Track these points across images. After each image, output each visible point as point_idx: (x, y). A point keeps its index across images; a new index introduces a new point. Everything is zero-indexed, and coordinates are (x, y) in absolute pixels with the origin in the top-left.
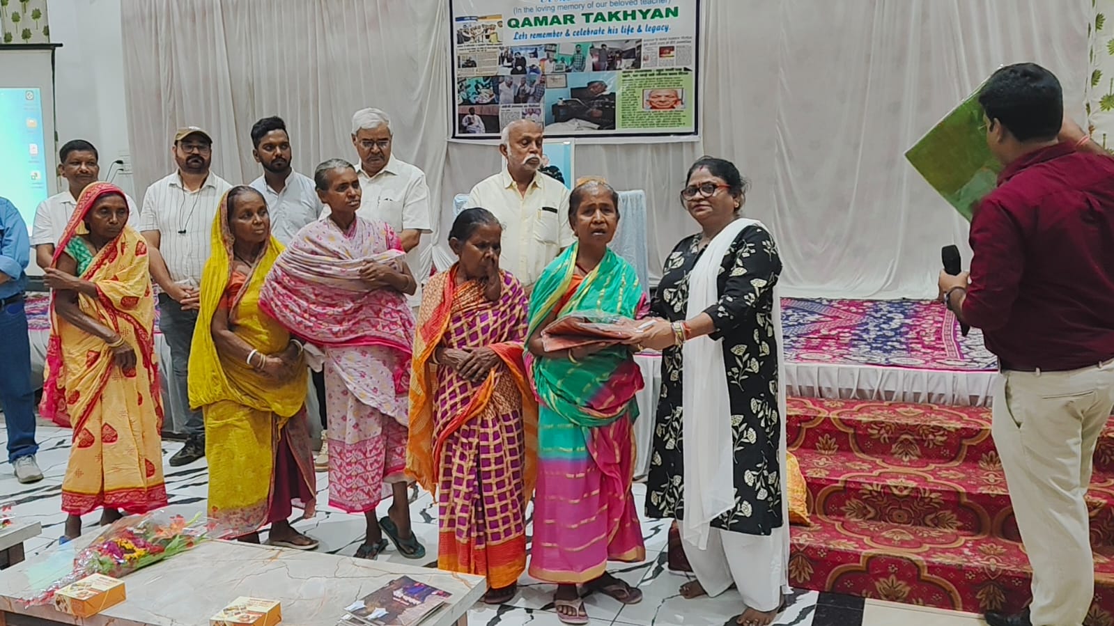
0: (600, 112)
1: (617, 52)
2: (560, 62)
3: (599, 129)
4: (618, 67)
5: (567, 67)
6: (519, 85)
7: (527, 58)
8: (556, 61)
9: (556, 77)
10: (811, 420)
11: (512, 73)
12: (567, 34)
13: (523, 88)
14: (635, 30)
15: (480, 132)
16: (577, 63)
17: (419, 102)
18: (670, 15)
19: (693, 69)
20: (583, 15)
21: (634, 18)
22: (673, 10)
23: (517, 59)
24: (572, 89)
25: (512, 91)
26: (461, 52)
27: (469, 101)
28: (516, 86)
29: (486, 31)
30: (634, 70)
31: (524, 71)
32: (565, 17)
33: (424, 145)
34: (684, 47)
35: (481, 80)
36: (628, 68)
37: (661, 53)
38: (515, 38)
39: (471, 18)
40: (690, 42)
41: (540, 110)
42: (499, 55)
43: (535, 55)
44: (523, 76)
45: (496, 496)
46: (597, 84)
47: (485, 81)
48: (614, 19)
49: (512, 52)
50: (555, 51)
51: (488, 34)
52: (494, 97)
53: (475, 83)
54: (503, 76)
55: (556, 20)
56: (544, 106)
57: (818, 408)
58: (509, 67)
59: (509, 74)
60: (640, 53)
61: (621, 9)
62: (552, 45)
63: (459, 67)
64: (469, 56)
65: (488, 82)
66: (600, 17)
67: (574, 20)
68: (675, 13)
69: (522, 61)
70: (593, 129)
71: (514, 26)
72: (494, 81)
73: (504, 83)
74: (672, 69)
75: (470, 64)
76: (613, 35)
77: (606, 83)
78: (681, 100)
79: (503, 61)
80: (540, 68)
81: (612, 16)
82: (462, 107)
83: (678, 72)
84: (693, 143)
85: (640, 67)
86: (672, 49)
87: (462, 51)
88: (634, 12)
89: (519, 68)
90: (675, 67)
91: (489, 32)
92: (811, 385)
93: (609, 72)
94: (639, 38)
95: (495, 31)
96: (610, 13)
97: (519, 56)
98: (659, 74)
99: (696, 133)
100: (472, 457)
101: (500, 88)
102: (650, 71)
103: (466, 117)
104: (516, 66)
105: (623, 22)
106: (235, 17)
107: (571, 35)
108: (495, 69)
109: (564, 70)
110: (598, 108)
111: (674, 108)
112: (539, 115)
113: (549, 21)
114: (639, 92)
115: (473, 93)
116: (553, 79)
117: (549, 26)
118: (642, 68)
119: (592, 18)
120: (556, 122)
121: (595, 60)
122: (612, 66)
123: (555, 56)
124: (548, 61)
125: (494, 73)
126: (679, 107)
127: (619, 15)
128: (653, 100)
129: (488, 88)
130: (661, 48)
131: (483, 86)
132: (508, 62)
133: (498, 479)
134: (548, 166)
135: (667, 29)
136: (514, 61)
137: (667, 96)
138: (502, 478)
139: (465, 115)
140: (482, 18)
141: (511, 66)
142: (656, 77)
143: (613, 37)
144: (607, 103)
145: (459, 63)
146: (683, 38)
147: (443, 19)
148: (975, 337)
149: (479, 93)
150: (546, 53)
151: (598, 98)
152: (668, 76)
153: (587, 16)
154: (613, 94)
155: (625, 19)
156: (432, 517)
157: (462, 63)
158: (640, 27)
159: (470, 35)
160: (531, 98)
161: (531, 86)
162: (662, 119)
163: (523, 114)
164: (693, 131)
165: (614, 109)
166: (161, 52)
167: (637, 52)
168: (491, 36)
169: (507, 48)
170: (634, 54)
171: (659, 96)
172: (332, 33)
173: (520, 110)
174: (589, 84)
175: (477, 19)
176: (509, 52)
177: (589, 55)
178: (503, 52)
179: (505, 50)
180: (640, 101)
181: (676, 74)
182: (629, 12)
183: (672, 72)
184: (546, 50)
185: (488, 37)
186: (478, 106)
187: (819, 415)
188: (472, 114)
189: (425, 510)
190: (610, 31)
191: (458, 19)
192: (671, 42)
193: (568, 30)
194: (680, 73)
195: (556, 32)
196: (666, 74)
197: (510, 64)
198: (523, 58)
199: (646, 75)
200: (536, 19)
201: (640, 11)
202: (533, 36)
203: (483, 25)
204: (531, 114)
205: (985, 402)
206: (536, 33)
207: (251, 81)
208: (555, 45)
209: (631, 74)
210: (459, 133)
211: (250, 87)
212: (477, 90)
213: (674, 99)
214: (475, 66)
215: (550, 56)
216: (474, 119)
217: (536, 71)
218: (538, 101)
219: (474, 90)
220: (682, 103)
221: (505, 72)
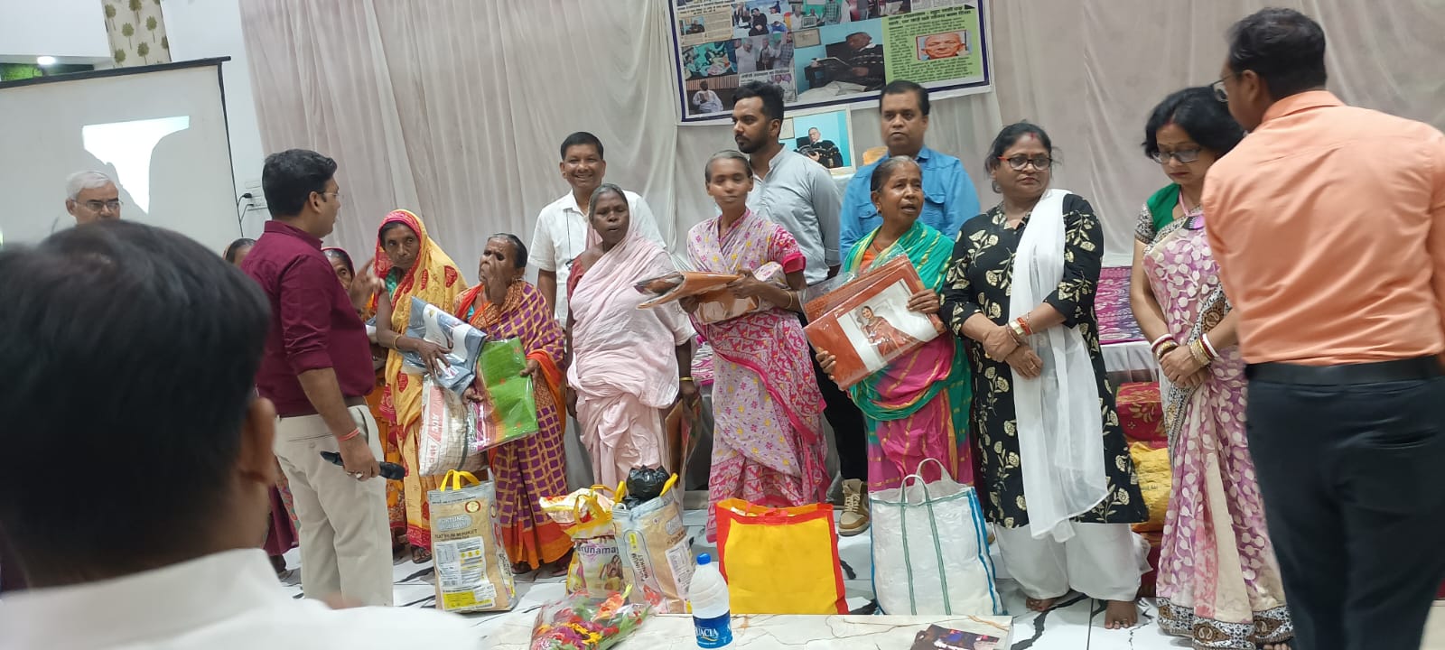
0: (866, 70)
2: (809, 15)
3: (866, 91)
4: (882, 14)
5: (818, 20)
6: (761, 48)
7: (768, 15)
8: (803, 14)
9: (806, 33)
11: (750, 34)
13: (766, 51)
15: (716, 109)
16: (830, 13)
17: (636, 81)
19: (977, 6)
23: (755, 17)
24: (827, 46)
25: (753, 56)
26: (683, 15)
27: (699, 73)
28: (757, 51)
30: (902, 15)
31: (765, 31)
33: (647, 134)
35: (713, 47)
36: (894, 13)
41: (790, 75)
42: (731, 14)
43: (777, 9)
44: (764, 36)
46: (857, 36)
47: (717, 48)
49: (748, 9)
52: (730, 65)
53: (705, 52)
54: (740, 39)
58: (745, 27)
59: (747, 35)
63: (683, 34)
64: (694, 19)
65: (721, 48)
69: (761, 19)
70: (860, 91)
72: (729, 47)
73: (742, 47)
74: (951, 9)
75: (697, 28)
77: (870, 34)
78: (965, 44)
79: (738, 21)
80: (785, 25)
83: (957, 11)
84: (984, 94)
85: (909, 11)
87: (685, 13)
89: (759, 27)
90: (953, 5)
93: (871, 20)
97: (756, 13)
98: (935, 17)
99: (986, 82)
101: (737, 54)
102: (923, 13)
103: (698, 93)
104: (755, 24)
109: (815, 24)
110: (863, 66)
111: (957, 55)
114: (911, 41)
116: (803, 36)
120: (812, 87)
121: (853, 7)
122: (874, 13)
123: (803, 8)
124: (793, 16)
126: (962, 53)
128: (930, 48)
129: (722, 56)
131: (715, 54)
132: (744, 21)
134: (820, 141)
136: (752, 20)
137: (947, 42)
139: (696, 91)
141: (749, 26)
142: (930, 20)
144: (873, 59)
145: (682, 29)
149: (711, 63)
150: (790, 6)
151: (860, 54)
152: (946, 18)
154: (879, 48)
157: (686, 28)
160: (777, 63)
161: (775, 48)
162: (944, 70)
164: (983, 80)
165: (883, 65)
169: (741, 5)
171: (938, 43)
172: (519, 12)
174: (848, 37)
176: (745, 9)
178: (737, 10)
179: (739, 7)
180: (914, 51)
181: (955, 14)
183: (951, 12)
188: (705, 89)
194: (961, 13)
196: (943, 16)
197: (747, 24)
198: (763, 15)
199: (918, 19)
207: (418, 79)
209: (900, 21)
210: (690, 114)
211: (419, 87)
212: (707, 60)
213: (955, 45)
214: (703, 31)
215: (797, 9)
216: (707, 95)
217: (779, 29)
218: (786, 65)
219: (705, 60)
220: (966, 49)
221: (741, 34)
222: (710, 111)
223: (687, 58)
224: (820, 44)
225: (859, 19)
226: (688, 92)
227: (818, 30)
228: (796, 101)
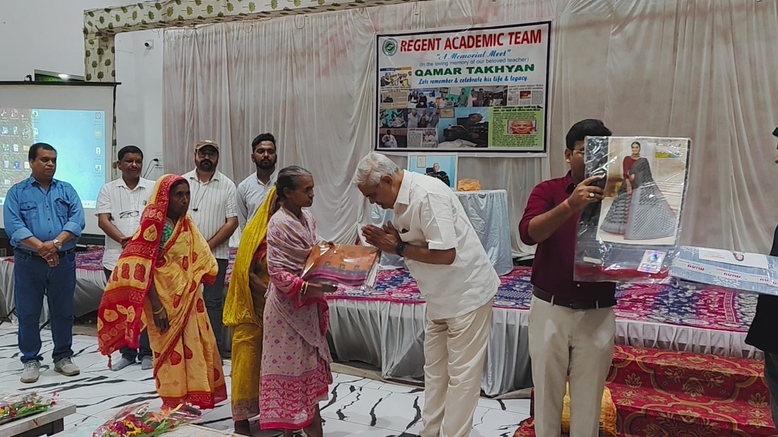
0: (478, 135)
1: (490, 94)
2: (450, 100)
3: (476, 147)
4: (490, 105)
5: (455, 103)
6: (422, 115)
7: (428, 97)
8: (447, 99)
9: (447, 110)
10: (622, 362)
11: (417, 107)
12: (456, 81)
13: (424, 117)
14: (503, 79)
15: (394, 146)
16: (461, 101)
17: (353, 125)
18: (528, 69)
19: (544, 107)
20: (467, 68)
21: (503, 71)
22: (530, 66)
23: (421, 97)
24: (458, 119)
25: (417, 119)
26: (383, 92)
27: (387, 125)
28: (419, 116)
29: (401, 78)
30: (502, 107)
31: (425, 106)
32: (455, 69)
33: (355, 154)
34: (537, 92)
35: (396, 111)
36: (497, 105)
37: (521, 95)
38: (420, 83)
39: (391, 69)
40: (542, 88)
41: (435, 132)
42: (408, 94)
43: (433, 95)
44: (424, 109)
46: (475, 116)
47: (398, 112)
48: (489, 72)
49: (417, 93)
50: (447, 93)
52: (404, 123)
53: (392, 113)
54: (411, 109)
55: (448, 71)
57: (626, 353)
58: (415, 103)
59: (415, 107)
60: (507, 94)
61: (494, 65)
63: (381, 102)
64: (388, 95)
65: (400, 112)
66: (479, 70)
67: (461, 72)
68: (532, 68)
69: (424, 99)
70: (472, 146)
71: (420, 75)
72: (404, 112)
73: (411, 114)
74: (529, 107)
75: (389, 100)
76: (487, 82)
77: (482, 115)
78: (535, 128)
79: (411, 99)
80: (436, 104)
81: (487, 69)
82: (382, 129)
83: (533, 109)
84: (540, 158)
85: (506, 105)
86: (529, 93)
87: (384, 91)
88: (503, 67)
90: (531, 105)
91: (402, 79)
92: (623, 336)
93: (485, 107)
94: (506, 85)
95: (407, 78)
96: (486, 68)
97: (423, 96)
98: (520, 110)
99: (545, 151)
101: (409, 117)
102: (514, 107)
103: (385, 136)
104: (420, 102)
105: (495, 74)
106: (236, 66)
107: (459, 82)
108: (406, 104)
109: (453, 106)
110: (476, 132)
111: (529, 133)
112: (434, 136)
113: (444, 72)
114: (505, 122)
115: (390, 120)
116: (445, 112)
117: (443, 75)
118: (508, 106)
119: (473, 71)
120: (446, 141)
121: (475, 99)
122: (486, 104)
123: (447, 96)
124: (441, 100)
125: (405, 106)
126: (533, 133)
127: (492, 69)
128: (515, 127)
129: (400, 117)
130: (521, 92)
131: (397, 116)
132: (415, 99)
134: (439, 171)
135: (526, 79)
136: (419, 99)
137: (525, 125)
139: (384, 135)
140: (398, 69)
141: (417, 102)
142: (517, 112)
144: (482, 129)
145: (381, 99)
146: (537, 85)
147: (372, 70)
148: (748, 306)
149: (394, 120)
150: (440, 94)
151: (475, 125)
152: (526, 111)
153: (470, 69)
154: (486, 124)
155: (496, 71)
157: (383, 99)
158: (507, 77)
159: (390, 81)
160: (429, 125)
161: (429, 116)
162: (521, 141)
163: (423, 135)
164: (543, 149)
165: (487, 133)
166: (187, 89)
167: (504, 94)
168: (404, 82)
169: (414, 89)
171: (520, 125)
172: (298, 78)
173: (421, 132)
174: (470, 115)
175: (395, 70)
176: (416, 92)
177: (470, 96)
178: (412, 92)
180: (506, 128)
181: (531, 110)
182: (500, 67)
183: (529, 109)
184: (440, 92)
185: (401, 82)
186: (393, 129)
187: (628, 359)
188: (389, 134)
190: (485, 79)
191: (382, 70)
192: (529, 88)
193: (456, 79)
194: (535, 110)
195: (448, 79)
196: (524, 110)
197: (416, 101)
198: (425, 97)
199: (510, 110)
200: (435, 70)
201: (507, 67)
202: (432, 82)
203: (399, 74)
204: (429, 135)
205: (754, 356)
206: (435, 80)
207: (243, 108)
209: (500, 110)
210: (380, 147)
211: (243, 112)
213: (530, 127)
214: (392, 102)
215: (444, 96)
216: (390, 137)
217: (433, 106)
218: (434, 127)
219: (391, 118)
220: (535, 131)
221: (412, 106)
222: (390, 147)
223: (382, 115)
224: (454, 117)
225: (477, 106)
226: (380, 134)
227: (454, 109)
228: (437, 147)
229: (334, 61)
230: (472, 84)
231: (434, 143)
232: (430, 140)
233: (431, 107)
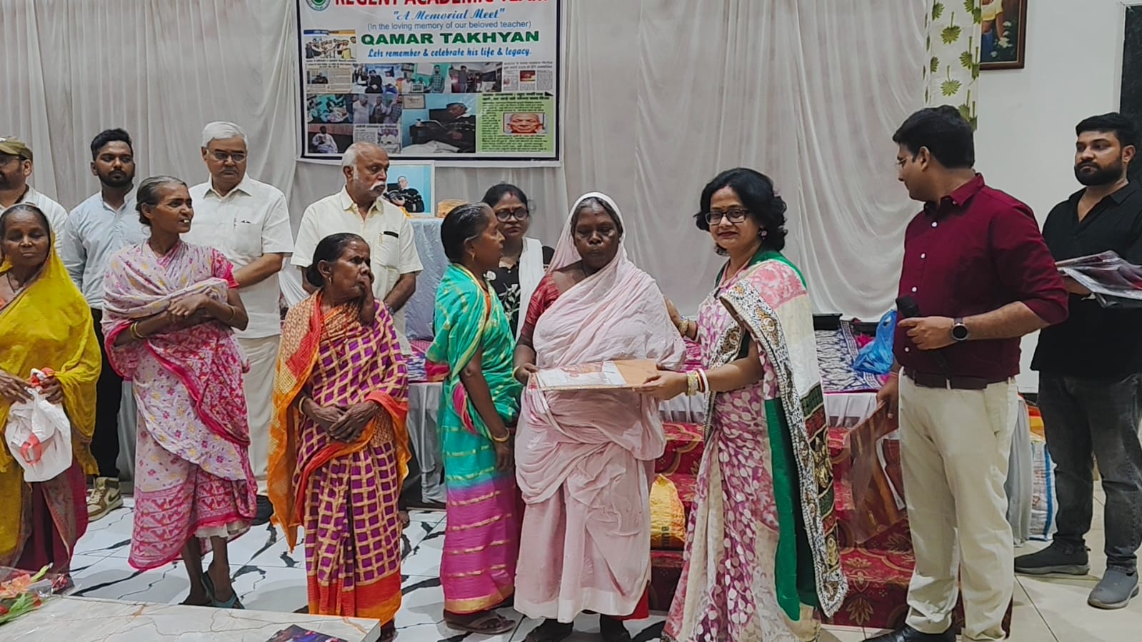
0: (460, 135)
1: (477, 75)
2: (418, 82)
3: (459, 152)
4: (478, 90)
5: (425, 88)
6: (375, 104)
7: (383, 77)
8: (413, 81)
9: (414, 97)
10: (687, 445)
11: (367, 91)
12: (425, 54)
13: (379, 107)
14: (495, 53)
15: (332, 151)
16: (435, 84)
17: (263, 118)
18: (531, 39)
19: (555, 94)
20: (441, 35)
21: (494, 40)
22: (533, 34)
23: (372, 77)
24: (430, 111)
25: (367, 110)
26: (311, 67)
27: (320, 119)
28: (371, 106)
29: (338, 46)
30: (494, 93)
31: (379, 90)
32: (423, 36)
34: (545, 71)
35: (333, 98)
36: (488, 91)
37: (522, 77)
38: (370, 56)
39: (321, 32)
40: (550, 67)
41: (397, 131)
42: (352, 72)
43: (392, 74)
44: (379, 95)
45: (369, 532)
46: (456, 106)
47: (337, 99)
48: (473, 41)
49: (367, 70)
50: (412, 71)
51: (340, 49)
52: (347, 116)
53: (327, 101)
54: (358, 95)
55: (412, 38)
56: (401, 127)
57: (691, 433)
58: (363, 85)
59: (363, 92)
61: (481, 30)
62: (410, 64)
63: (308, 82)
64: (319, 71)
65: (341, 99)
66: (459, 38)
67: (432, 39)
68: (536, 38)
69: (378, 80)
70: (453, 152)
71: (369, 43)
72: (347, 100)
73: (358, 102)
74: (533, 94)
75: (321, 80)
76: (472, 56)
77: (466, 105)
78: (542, 125)
79: (357, 78)
80: (397, 88)
81: (472, 37)
83: (539, 96)
84: (554, 168)
85: (500, 90)
86: (533, 73)
87: (311, 65)
88: (494, 34)
89: (375, 87)
90: (536, 91)
91: (342, 47)
92: (683, 410)
93: (469, 94)
94: (499, 61)
95: (348, 47)
96: (469, 34)
97: (375, 75)
98: (520, 98)
99: (557, 158)
100: (342, 494)
101: (354, 107)
102: (511, 94)
103: (318, 135)
104: (371, 84)
105: (482, 45)
106: (51, 16)
107: (430, 54)
109: (422, 91)
110: (458, 131)
111: (535, 133)
112: (396, 135)
113: (406, 40)
114: (499, 115)
115: (325, 111)
116: (411, 100)
117: (405, 44)
118: (503, 92)
119: (451, 38)
120: (414, 143)
121: (455, 81)
122: (472, 89)
123: (413, 76)
124: (405, 81)
125: (347, 91)
126: (540, 132)
127: (478, 37)
128: (514, 123)
129: (341, 107)
130: (521, 72)
131: (335, 104)
132: (363, 80)
133: (371, 515)
134: (407, 188)
135: (527, 53)
136: (369, 80)
137: (528, 121)
138: (376, 513)
139: (316, 133)
140: (334, 32)
141: (366, 85)
142: (516, 100)
143: (473, 59)
144: (467, 126)
145: (308, 78)
146: (544, 62)
147: (290, 32)
149: (331, 111)
150: (403, 73)
151: (457, 121)
152: (529, 100)
153: (446, 36)
154: (473, 118)
155: (485, 41)
156: (295, 560)
157: (312, 78)
158: (500, 49)
159: (320, 50)
160: (387, 118)
161: (387, 106)
162: (523, 144)
163: (379, 134)
164: (554, 156)
165: (475, 132)
167: (497, 75)
168: (344, 52)
169: (362, 65)
170: (494, 78)
171: (521, 121)
172: (164, 39)
173: (376, 131)
174: (448, 106)
175: (328, 32)
176: (364, 70)
177: (448, 76)
178: (357, 69)
179: (359, 67)
180: (501, 124)
181: (537, 98)
182: (489, 35)
183: (533, 96)
184: (403, 70)
185: (340, 52)
186: (329, 125)
187: (694, 440)
188: (324, 133)
189: (286, 553)
190: (469, 52)
191: (307, 32)
192: (532, 67)
193: (426, 50)
194: (542, 98)
195: (414, 51)
196: (527, 98)
197: (364, 82)
198: (379, 77)
199: (507, 99)
200: (392, 36)
201: (501, 34)
202: (389, 54)
203: (335, 40)
204: (387, 135)
206: (393, 51)
207: (68, 89)
208: (413, 65)
209: (492, 97)
210: (309, 152)
211: (68, 97)
212: (328, 108)
213: (535, 124)
214: (327, 83)
215: (408, 76)
216: (325, 138)
217: (393, 90)
218: (395, 122)
219: (326, 108)
220: (543, 128)
221: (359, 90)
222: (326, 152)
223: (310, 104)
224: (425, 108)
225: (459, 92)
226: (309, 133)
227: (424, 96)
228: (400, 153)
229: (224, 14)
230: (450, 59)
231: (395, 146)
232: (389, 143)
233: (388, 93)
